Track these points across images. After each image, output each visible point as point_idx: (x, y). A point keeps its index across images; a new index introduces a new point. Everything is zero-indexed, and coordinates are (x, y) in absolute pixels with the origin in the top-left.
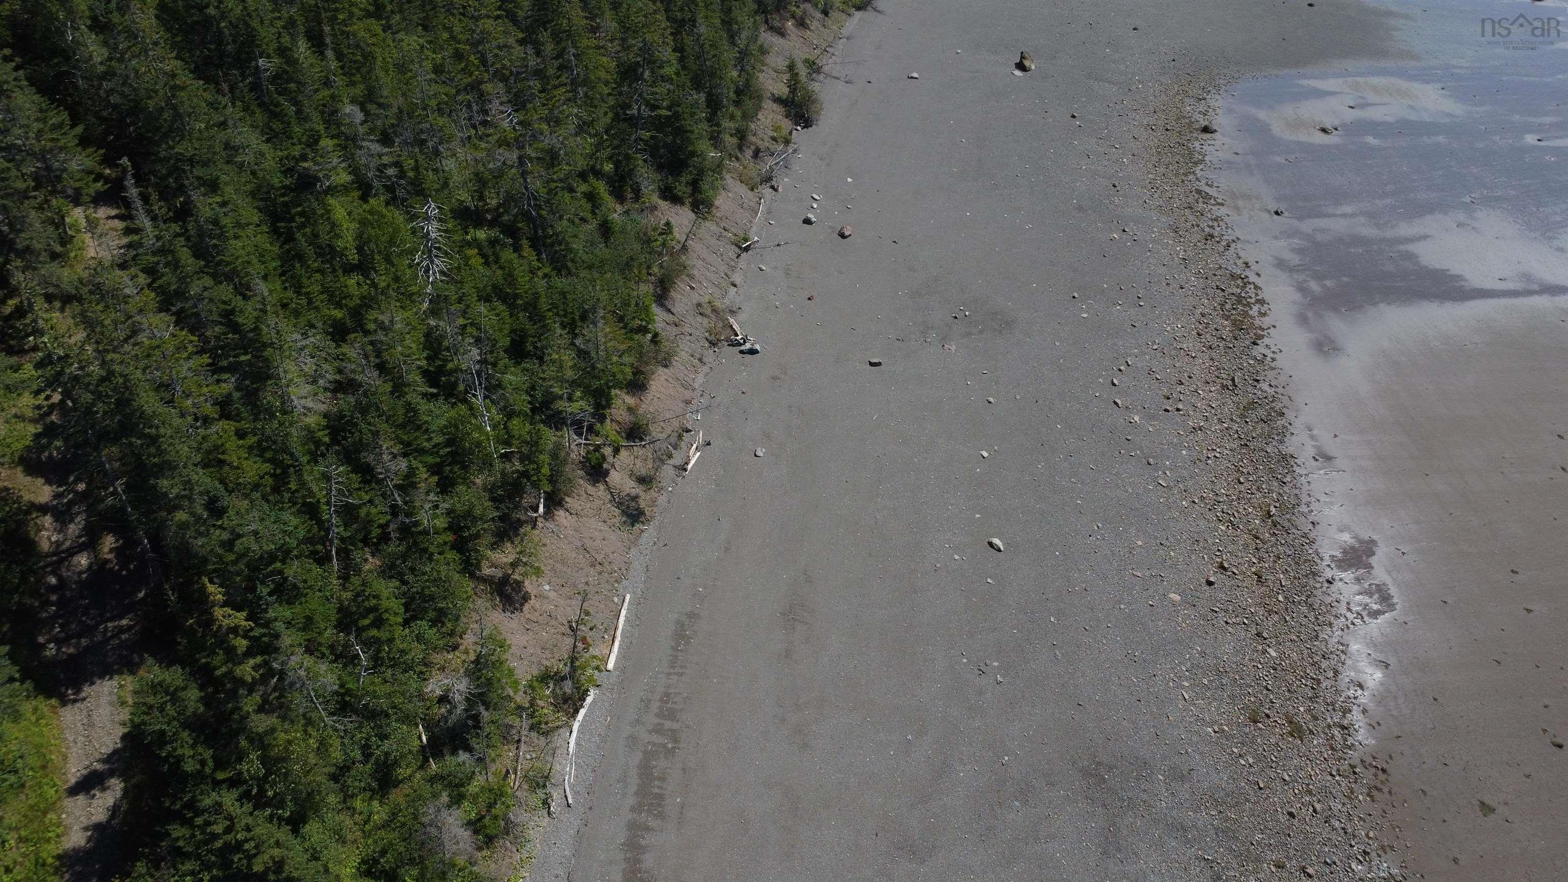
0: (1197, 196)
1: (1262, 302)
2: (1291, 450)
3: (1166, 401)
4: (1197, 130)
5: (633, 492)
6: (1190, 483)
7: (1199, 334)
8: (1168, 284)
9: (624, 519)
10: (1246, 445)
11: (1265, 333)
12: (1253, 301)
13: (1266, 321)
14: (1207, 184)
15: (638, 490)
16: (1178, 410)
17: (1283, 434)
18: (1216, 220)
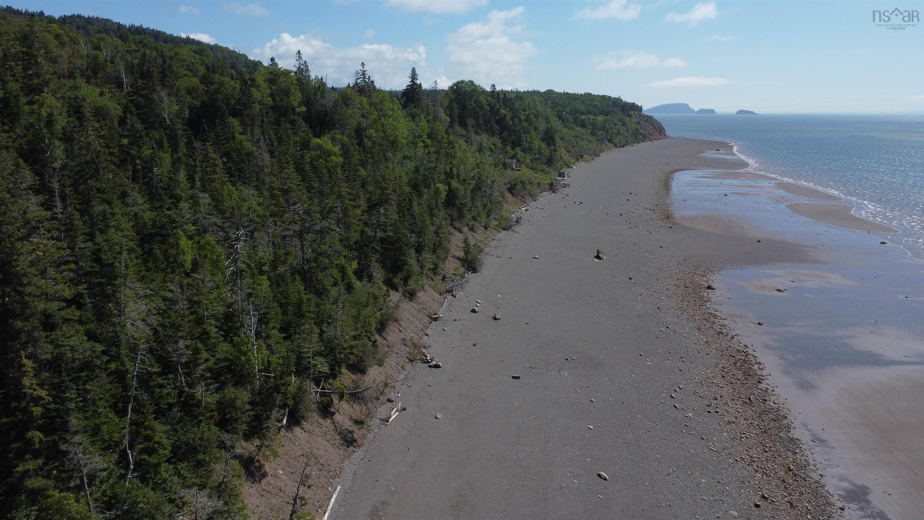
0: (709, 315)
1: (760, 363)
2: (795, 436)
3: (708, 408)
4: (704, 288)
5: (350, 429)
6: (732, 450)
7: (723, 377)
8: (699, 352)
9: (342, 442)
10: (765, 432)
11: (765, 378)
12: (754, 362)
13: (764, 373)
14: (714, 310)
15: (354, 428)
16: (717, 412)
17: (788, 428)
18: (723, 326)
